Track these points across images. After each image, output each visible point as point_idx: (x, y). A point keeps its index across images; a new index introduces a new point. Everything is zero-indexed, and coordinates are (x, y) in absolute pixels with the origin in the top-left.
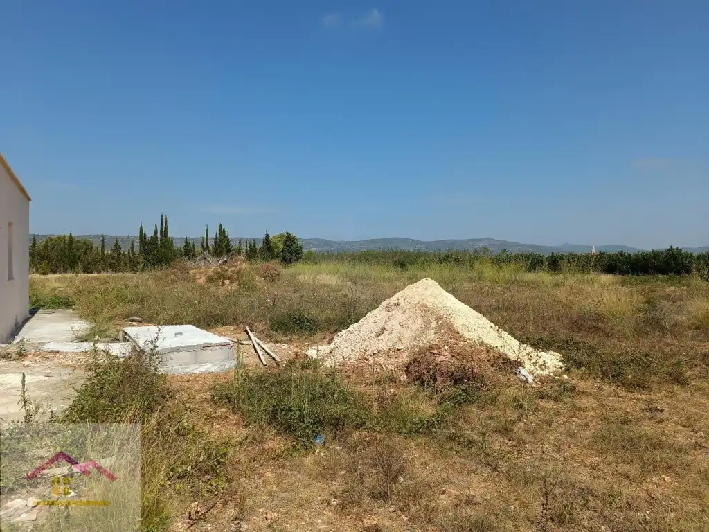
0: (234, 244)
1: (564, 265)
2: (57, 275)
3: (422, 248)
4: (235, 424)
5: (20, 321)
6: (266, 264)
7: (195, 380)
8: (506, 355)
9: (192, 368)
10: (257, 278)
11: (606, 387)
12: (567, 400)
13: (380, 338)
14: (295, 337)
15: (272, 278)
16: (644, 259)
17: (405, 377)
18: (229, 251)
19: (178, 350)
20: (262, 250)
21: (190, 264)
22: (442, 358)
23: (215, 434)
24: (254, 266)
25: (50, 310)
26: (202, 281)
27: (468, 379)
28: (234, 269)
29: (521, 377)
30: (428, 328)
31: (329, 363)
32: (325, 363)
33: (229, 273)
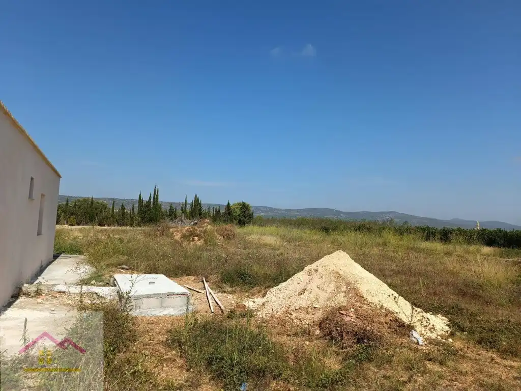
0: (205, 209)
1: (453, 238)
2: (80, 227)
3: (343, 217)
4: (179, 367)
5: (44, 264)
6: (225, 226)
7: (157, 323)
8: (401, 319)
9: (157, 312)
10: (218, 236)
11: (484, 352)
12: (451, 363)
13: (302, 296)
14: (238, 288)
15: (228, 237)
16: (518, 236)
17: (318, 331)
18: (200, 214)
19: (149, 296)
20: (224, 214)
21: (171, 224)
22: (348, 318)
23: (163, 375)
24: (217, 227)
25: (69, 255)
26: (178, 237)
27: (369, 340)
28: (201, 229)
29: (413, 339)
30: (338, 292)
31: (261, 315)
32: (259, 313)
33: (198, 232)
